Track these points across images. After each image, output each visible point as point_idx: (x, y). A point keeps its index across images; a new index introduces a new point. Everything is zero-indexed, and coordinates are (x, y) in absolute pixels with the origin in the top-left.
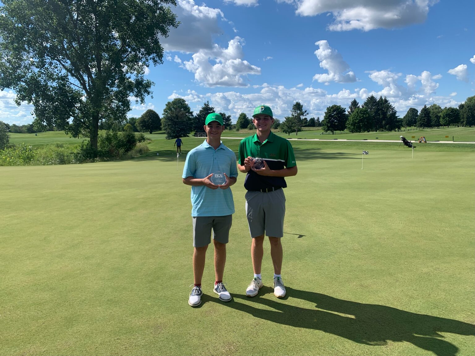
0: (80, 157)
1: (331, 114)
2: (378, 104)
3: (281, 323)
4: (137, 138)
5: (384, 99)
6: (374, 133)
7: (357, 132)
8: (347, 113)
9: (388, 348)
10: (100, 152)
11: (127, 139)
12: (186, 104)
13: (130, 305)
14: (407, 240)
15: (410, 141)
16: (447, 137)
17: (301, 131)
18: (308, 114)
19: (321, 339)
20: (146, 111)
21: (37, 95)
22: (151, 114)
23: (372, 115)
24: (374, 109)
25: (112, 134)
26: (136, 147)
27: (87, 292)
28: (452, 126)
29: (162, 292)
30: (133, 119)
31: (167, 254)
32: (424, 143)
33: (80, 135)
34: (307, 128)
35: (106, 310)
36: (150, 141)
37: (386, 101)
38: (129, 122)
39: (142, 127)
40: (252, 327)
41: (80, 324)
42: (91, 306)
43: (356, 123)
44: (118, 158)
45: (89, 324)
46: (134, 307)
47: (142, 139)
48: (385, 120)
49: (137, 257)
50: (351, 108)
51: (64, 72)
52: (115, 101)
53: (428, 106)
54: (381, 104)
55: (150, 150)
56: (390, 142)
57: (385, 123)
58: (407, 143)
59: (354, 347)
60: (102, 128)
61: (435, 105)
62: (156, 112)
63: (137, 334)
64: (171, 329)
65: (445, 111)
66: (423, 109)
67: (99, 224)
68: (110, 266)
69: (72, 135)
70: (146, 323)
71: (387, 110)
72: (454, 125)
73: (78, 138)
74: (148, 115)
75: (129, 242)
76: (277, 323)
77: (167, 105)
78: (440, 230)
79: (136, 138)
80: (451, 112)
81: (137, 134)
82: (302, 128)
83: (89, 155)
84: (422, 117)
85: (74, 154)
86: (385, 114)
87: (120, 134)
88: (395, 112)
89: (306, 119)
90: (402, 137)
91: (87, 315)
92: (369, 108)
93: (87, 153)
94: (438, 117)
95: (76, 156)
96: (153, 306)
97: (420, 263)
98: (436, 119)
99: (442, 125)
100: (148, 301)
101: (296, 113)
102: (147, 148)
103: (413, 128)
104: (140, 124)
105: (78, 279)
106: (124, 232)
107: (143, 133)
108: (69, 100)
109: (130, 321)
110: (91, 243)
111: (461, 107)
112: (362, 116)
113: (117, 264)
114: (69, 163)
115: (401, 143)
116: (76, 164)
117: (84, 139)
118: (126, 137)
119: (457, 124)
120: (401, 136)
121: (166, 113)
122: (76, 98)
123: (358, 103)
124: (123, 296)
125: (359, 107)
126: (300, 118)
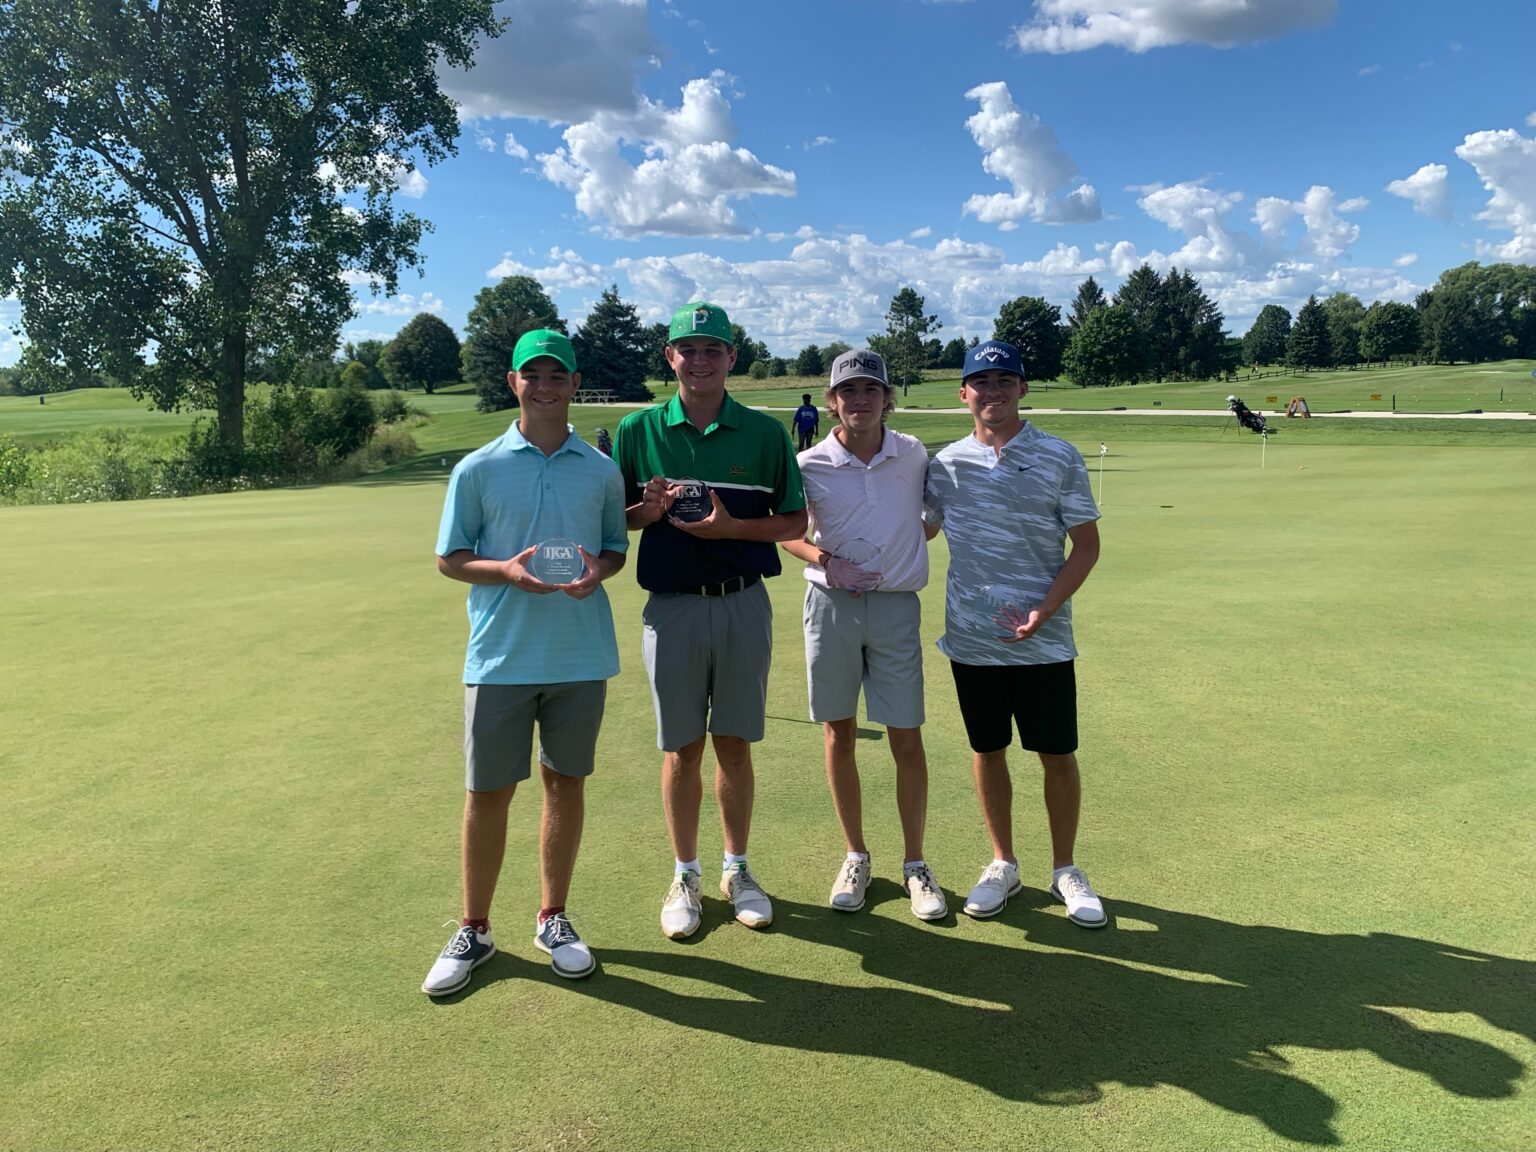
0: (186, 474)
1: (1014, 328)
2: (1165, 292)
3: (761, 1041)
4: (382, 409)
5: (1182, 277)
6: (1152, 388)
7: (1097, 382)
8: (1065, 322)
9: (1104, 1119)
10: (254, 456)
11: (345, 413)
12: (542, 295)
13: (254, 990)
14: (1211, 740)
15: (1257, 412)
16: (1376, 397)
17: (919, 383)
18: (940, 326)
19: (886, 1093)
20: (414, 317)
21: (31, 267)
22: (430, 332)
23: (1146, 330)
24: (1151, 308)
25: (292, 396)
26: (374, 438)
27: (112, 949)
28: (1395, 363)
29: (373, 940)
30: (370, 346)
31: (412, 807)
32: (1301, 418)
33: (181, 402)
34: (939, 373)
35: (167, 1011)
36: (424, 419)
37: (1190, 284)
38: (359, 354)
39: (399, 372)
40: (660, 1056)
41: (64, 1065)
42: (117, 999)
43: (1093, 355)
44: (309, 478)
45: (97, 1064)
46: (267, 997)
47: (398, 411)
48: (1184, 344)
49: (309, 818)
50: (1079, 307)
51: (121, 187)
52: (300, 287)
53: (1320, 300)
54: (1174, 293)
55: (420, 447)
56: (1197, 416)
57: (1186, 354)
58: (1248, 420)
59: (990, 1119)
60: (257, 376)
61: (1342, 296)
62: (445, 321)
63: (258, 1095)
64: (380, 1076)
65: (1374, 314)
66: (1306, 309)
67: (202, 706)
68: (210, 851)
69: (155, 400)
70: (297, 1053)
71: (1193, 312)
72: (1401, 359)
73: (178, 412)
74: (420, 332)
75: (290, 767)
76: (747, 1040)
77: (478, 298)
78: (1319, 704)
79: (379, 408)
80: (1393, 318)
81: (380, 397)
82: (923, 371)
83: (215, 469)
84: (1303, 334)
85: (166, 464)
86: (1185, 324)
87: (321, 397)
88: (1218, 321)
89: (936, 342)
90: (1233, 401)
91: (98, 1031)
92: (1136, 307)
93: (209, 462)
94: (1352, 335)
95: (172, 470)
96: (332, 991)
97: (1242, 816)
98: (1345, 340)
99: (1364, 361)
100: (320, 973)
101: (902, 325)
102: (411, 440)
103: (1275, 368)
104: (394, 361)
105: (91, 903)
106: (280, 731)
107: (401, 393)
108: (140, 281)
109: (243, 1048)
110: (160, 771)
111: (1423, 301)
112: (1114, 334)
113: (235, 844)
114: (146, 493)
115: (1231, 417)
116: (169, 497)
117: (198, 413)
118: (339, 405)
119: (1410, 356)
120: (1231, 397)
121: (478, 326)
122: (164, 276)
123: (1101, 290)
124: (233, 959)
125: (1104, 302)
126: (917, 339)
